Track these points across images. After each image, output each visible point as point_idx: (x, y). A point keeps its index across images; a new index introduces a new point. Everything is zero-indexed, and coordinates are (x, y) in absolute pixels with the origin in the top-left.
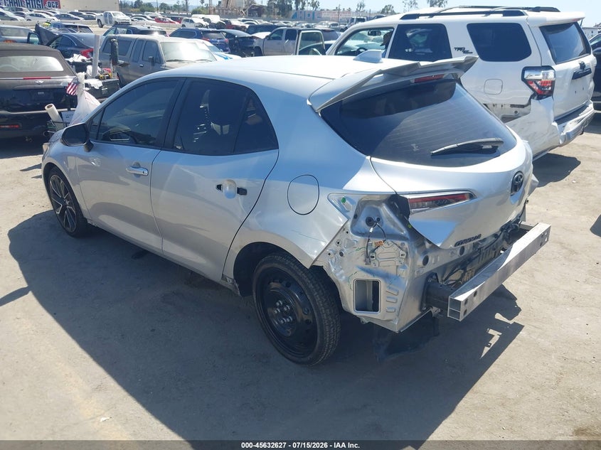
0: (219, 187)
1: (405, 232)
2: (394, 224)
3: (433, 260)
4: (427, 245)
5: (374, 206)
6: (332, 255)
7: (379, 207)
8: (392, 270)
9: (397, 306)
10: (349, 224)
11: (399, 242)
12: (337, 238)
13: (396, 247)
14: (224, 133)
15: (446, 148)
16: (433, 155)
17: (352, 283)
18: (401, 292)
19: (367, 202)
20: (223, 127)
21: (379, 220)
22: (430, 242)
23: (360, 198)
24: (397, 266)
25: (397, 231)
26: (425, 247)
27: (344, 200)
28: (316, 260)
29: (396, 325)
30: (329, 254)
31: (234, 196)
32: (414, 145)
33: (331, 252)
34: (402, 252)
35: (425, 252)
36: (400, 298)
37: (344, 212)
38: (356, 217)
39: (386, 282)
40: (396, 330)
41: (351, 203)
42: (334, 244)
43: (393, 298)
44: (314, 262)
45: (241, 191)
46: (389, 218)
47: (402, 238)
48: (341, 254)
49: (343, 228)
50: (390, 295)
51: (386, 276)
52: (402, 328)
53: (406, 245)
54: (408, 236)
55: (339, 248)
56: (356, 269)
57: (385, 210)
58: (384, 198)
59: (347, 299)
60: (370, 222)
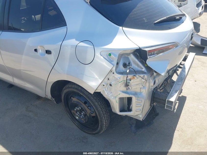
0: (36, 50)
1: (144, 69)
2: (138, 65)
3: (158, 81)
4: (155, 74)
5: (126, 56)
6: (105, 86)
7: (129, 56)
8: (138, 90)
9: (141, 108)
10: (114, 68)
11: (142, 75)
12: (107, 77)
13: (140, 78)
14: (37, 20)
15: (162, 19)
16: (155, 24)
17: (117, 99)
18: (143, 101)
19: (123, 55)
20: (36, 16)
21: (129, 63)
22: (156, 72)
23: (119, 53)
24: (141, 88)
25: (139, 69)
26: (154, 75)
27: (110, 55)
28: (97, 89)
29: (141, 117)
30: (104, 85)
31: (45, 55)
32: (144, 19)
33: (104, 84)
34: (143, 80)
35: (154, 78)
36: (142, 104)
37: (110, 61)
38: (117, 64)
39: (136, 97)
40: (141, 120)
41: (114, 56)
42: (106, 80)
43: (139, 104)
44: (95, 90)
45: (48, 52)
46: (134, 62)
47: (143, 73)
48: (111, 85)
49: (111, 71)
50: (137, 103)
51: (135, 94)
52: (144, 118)
53: (146, 76)
54: (146, 71)
55: (109, 82)
56: (120, 92)
57: (132, 58)
58: (132, 51)
59: (115, 108)
60: (125, 65)
